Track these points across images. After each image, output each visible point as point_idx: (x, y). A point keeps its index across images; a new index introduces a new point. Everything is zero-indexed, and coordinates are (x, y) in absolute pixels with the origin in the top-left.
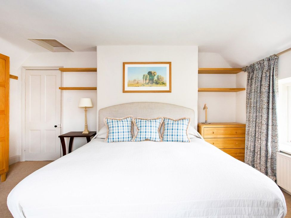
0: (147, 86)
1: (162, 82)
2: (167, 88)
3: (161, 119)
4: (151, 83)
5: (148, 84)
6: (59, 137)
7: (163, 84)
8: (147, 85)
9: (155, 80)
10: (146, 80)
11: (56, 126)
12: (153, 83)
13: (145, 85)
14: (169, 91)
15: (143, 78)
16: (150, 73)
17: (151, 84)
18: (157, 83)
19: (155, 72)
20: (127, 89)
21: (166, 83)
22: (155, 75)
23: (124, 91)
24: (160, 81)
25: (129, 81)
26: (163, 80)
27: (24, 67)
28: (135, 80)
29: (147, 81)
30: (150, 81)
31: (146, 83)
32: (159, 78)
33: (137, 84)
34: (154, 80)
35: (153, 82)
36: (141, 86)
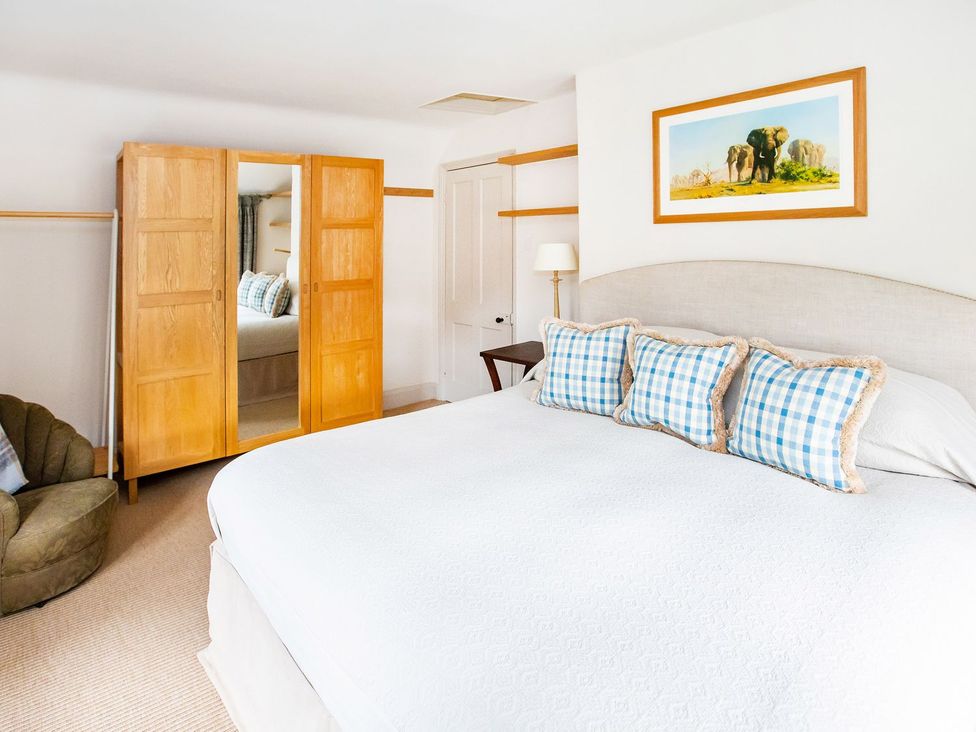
0: (744, 194)
1: (816, 168)
2: (843, 196)
3: (732, 350)
4: (763, 176)
5: (749, 182)
6: (482, 354)
7: (822, 176)
8: (746, 189)
9: (783, 165)
10: (740, 166)
11: (499, 320)
12: (770, 178)
13: (736, 188)
14: (858, 211)
15: (730, 161)
16: (758, 138)
17: (763, 181)
18: (789, 176)
19: (781, 130)
20: (668, 208)
21: (835, 172)
22: (778, 143)
23: (659, 220)
24: (804, 165)
25: (676, 179)
26: (821, 157)
27: (444, 166)
28: (696, 174)
29: (747, 172)
30: (759, 171)
31: (739, 180)
32: (802, 150)
33: (706, 188)
34: (778, 163)
35: (772, 174)
36: (720, 194)
